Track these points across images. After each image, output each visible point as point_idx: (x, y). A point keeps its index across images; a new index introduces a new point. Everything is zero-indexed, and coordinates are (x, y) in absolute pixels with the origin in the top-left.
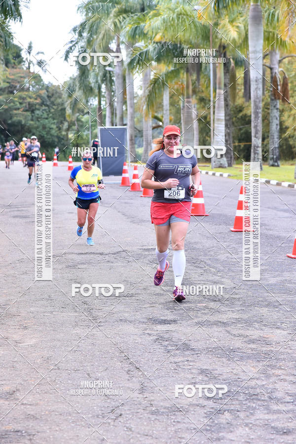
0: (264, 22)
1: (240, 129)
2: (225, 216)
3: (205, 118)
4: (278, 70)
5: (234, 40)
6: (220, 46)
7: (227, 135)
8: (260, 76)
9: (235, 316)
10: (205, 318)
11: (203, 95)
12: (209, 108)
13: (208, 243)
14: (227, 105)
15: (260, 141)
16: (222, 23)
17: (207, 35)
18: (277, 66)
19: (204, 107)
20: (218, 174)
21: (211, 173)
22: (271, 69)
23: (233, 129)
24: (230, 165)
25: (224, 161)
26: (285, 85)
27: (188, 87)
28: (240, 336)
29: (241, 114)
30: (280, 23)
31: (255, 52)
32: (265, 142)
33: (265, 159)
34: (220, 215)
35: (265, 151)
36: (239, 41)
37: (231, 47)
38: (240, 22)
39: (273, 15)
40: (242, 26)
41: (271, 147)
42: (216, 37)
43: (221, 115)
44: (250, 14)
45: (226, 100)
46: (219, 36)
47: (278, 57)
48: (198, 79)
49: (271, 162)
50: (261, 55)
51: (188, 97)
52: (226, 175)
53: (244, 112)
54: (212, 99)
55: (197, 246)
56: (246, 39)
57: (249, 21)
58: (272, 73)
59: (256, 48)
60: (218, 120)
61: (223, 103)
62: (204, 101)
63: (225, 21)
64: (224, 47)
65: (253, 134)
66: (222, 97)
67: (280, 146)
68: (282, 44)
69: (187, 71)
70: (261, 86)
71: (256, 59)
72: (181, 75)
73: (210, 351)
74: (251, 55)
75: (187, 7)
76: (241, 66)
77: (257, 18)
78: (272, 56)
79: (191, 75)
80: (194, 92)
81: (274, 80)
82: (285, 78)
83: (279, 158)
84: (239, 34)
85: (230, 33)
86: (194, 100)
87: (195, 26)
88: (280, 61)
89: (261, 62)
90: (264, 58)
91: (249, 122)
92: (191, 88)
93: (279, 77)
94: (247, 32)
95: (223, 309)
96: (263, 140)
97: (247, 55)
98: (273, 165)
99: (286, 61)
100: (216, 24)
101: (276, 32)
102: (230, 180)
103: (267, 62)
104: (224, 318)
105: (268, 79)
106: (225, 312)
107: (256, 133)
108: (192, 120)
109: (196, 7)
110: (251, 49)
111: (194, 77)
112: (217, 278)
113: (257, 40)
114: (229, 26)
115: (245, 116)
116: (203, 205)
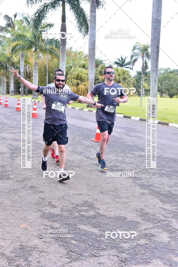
0: (24, 57)
1: (17, 86)
2: (14, 107)
3: (8, 82)
4: (28, 70)
5: (16, 61)
6: (12, 63)
7: (14, 87)
8: (23, 71)
9: (17, 131)
10: (9, 132)
11: (8, 76)
12: (9, 79)
13: (9, 114)
14: (14, 79)
15: (23, 88)
16: (13, 57)
17: (9, 59)
18: (28, 69)
19: (8, 79)
20: (11, 97)
21: (10, 97)
22: (26, 70)
23: (16, 85)
24: (15, 95)
25: (13, 93)
26: (30, 74)
27: (3, 73)
28: (18, 136)
29: (18, 82)
30: (29, 58)
31: (22, 65)
32: (24, 89)
33: (24, 94)
34: (12, 107)
35: (24, 92)
36: (18, 62)
37: (15, 63)
38: (18, 57)
39: (27, 55)
40: (18, 58)
41: (26, 90)
42: (11, 60)
43: (12, 81)
44: (21, 54)
45: (14, 77)
46: (12, 60)
47: (28, 67)
48: (6, 72)
49: (26, 94)
50: (23, 66)
51: (3, 76)
52: (14, 97)
53: (19, 81)
54: (10, 77)
55: (7, 114)
56: (19, 62)
57: (20, 57)
58: (26, 71)
59: (22, 64)
60: (12, 83)
61: (13, 78)
62: (8, 78)
63: (14, 56)
64: (13, 63)
65: (21, 87)
66: (13, 77)
67: (28, 90)
68: (29, 63)
69: (3, 69)
70: (23, 74)
71: (22, 67)
72: (2, 70)
73: (11, 139)
74: (21, 66)
75: (3, 52)
76: (18, 69)
77: (22, 56)
78: (26, 66)
79: (4, 70)
80: (5, 75)
81: (27, 72)
82: (30, 72)
83: (28, 93)
84: (18, 60)
85: (15, 59)
86: (5, 77)
87: (6, 57)
88: (28, 68)
89: (23, 67)
90: (24, 67)
91: (20, 84)
92: (4, 74)
93: (28, 72)
94: (20, 59)
95: (14, 129)
96: (24, 88)
97: (20, 66)
98: (26, 95)
99: (30, 68)
100: (11, 57)
101: (27, 60)
102: (15, 98)
103: (25, 68)
104: (14, 132)
105: (25, 72)
106: (14, 130)
107: (22, 86)
108: (4, 82)
109: (6, 52)
110: (21, 64)
111: (5, 71)
112: (12, 122)
113: (23, 61)
114: (15, 58)
115: (19, 82)
116: (8, 104)
